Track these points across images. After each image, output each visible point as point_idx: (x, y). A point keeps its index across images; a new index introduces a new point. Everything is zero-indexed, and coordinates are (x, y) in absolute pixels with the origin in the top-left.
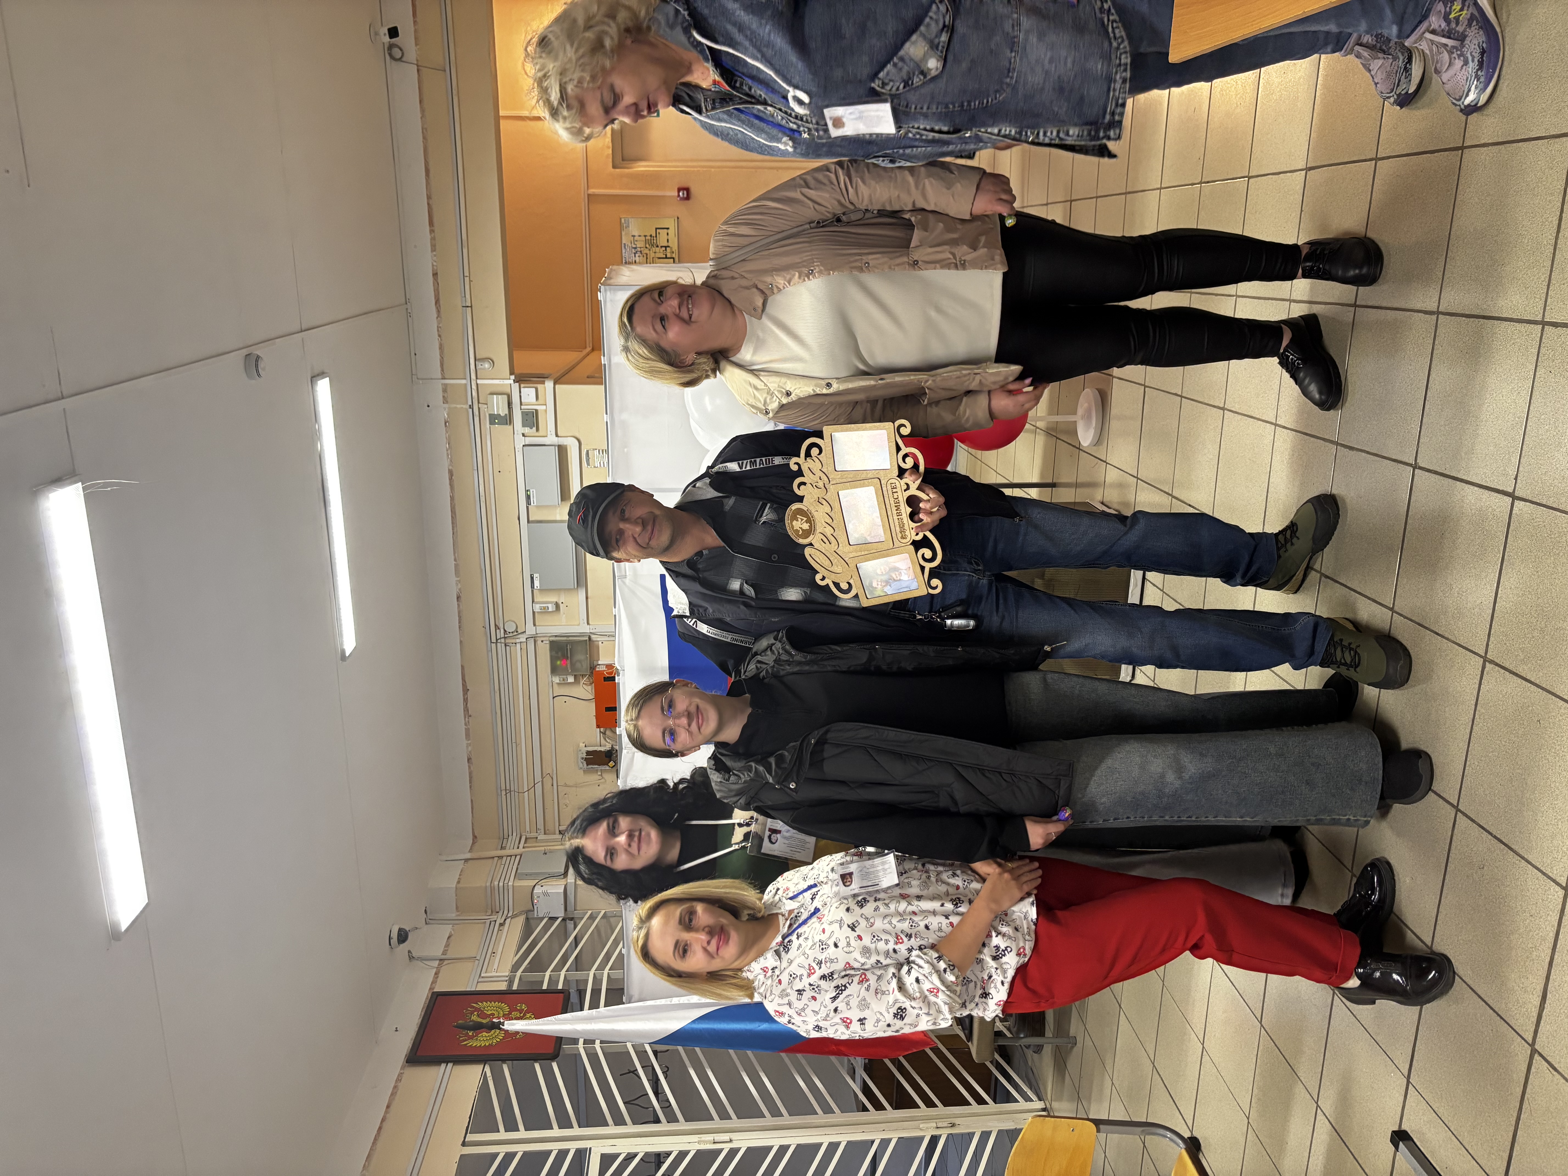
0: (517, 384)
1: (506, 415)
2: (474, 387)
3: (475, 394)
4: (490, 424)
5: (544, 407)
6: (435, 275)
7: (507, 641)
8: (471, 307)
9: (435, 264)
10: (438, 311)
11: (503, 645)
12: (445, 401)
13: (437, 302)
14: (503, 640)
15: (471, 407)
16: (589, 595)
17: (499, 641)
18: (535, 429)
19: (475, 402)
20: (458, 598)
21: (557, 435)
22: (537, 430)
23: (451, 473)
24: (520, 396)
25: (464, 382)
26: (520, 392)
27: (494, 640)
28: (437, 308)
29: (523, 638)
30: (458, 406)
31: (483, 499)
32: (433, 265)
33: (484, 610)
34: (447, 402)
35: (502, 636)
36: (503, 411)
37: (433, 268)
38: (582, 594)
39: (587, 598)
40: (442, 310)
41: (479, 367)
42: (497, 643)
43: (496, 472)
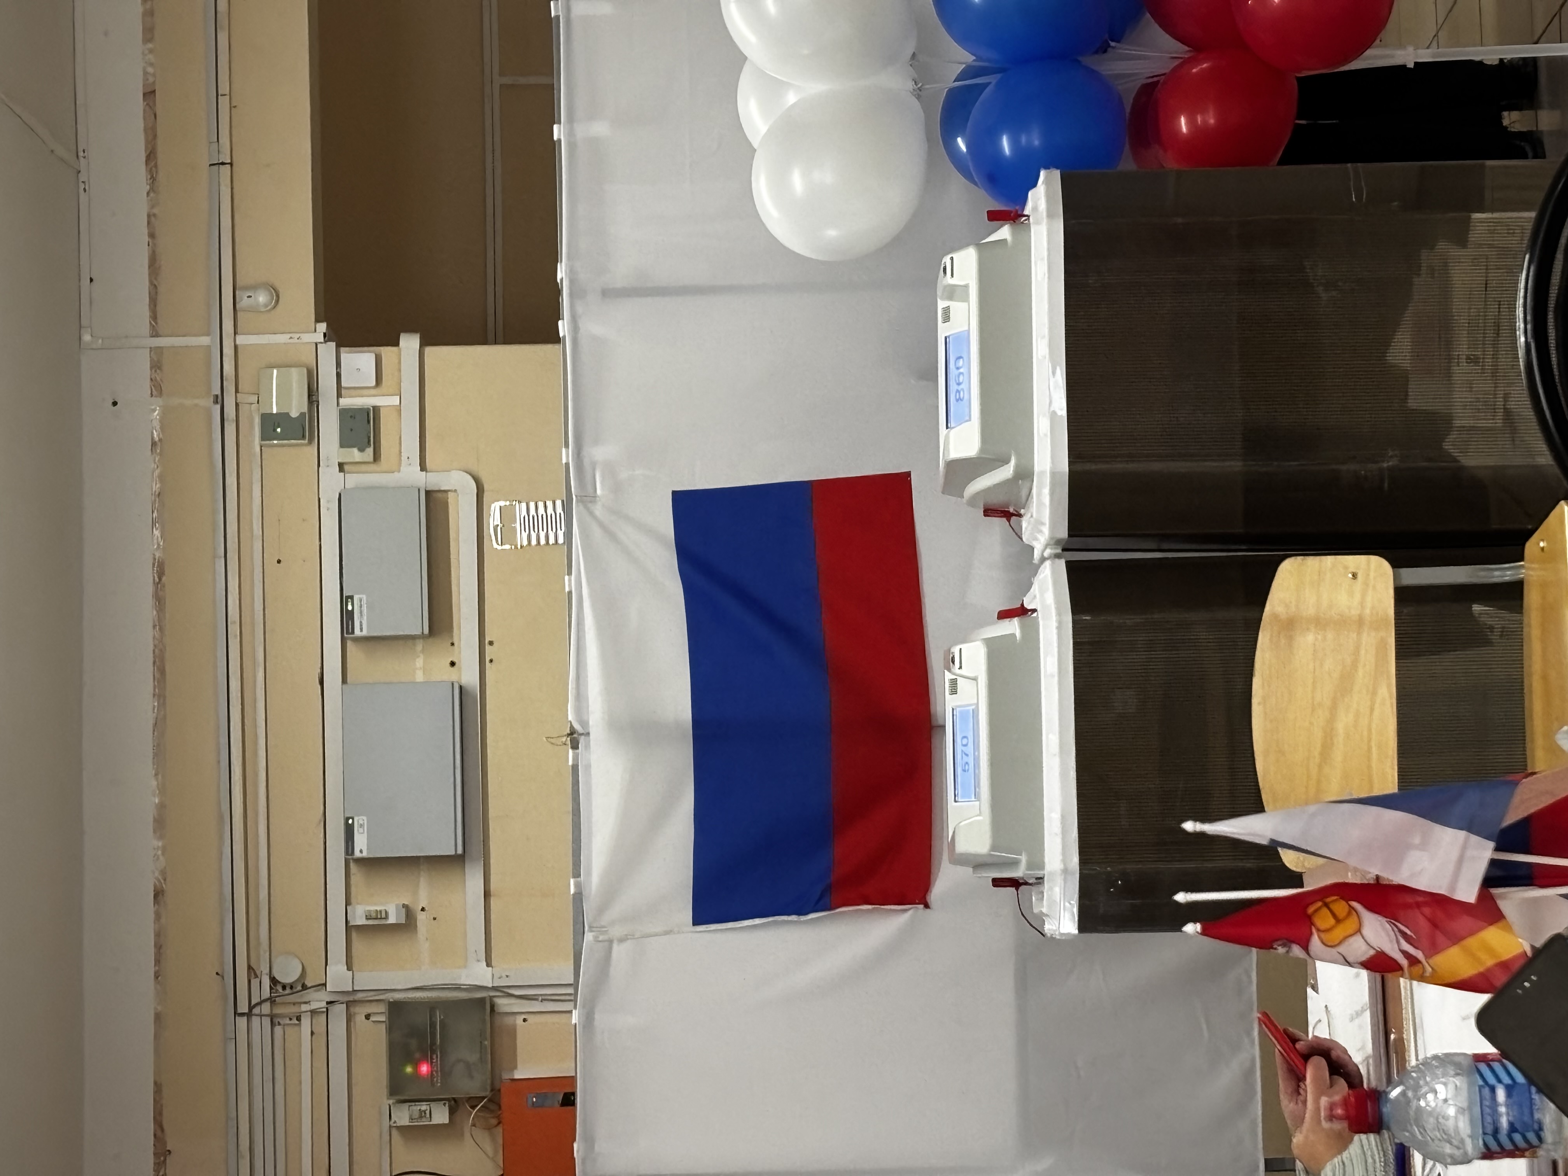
0: (333, 345)
1: (302, 415)
2: (228, 351)
3: (229, 368)
4: (263, 438)
5: (395, 400)
6: (149, 94)
7: (278, 1010)
8: (231, 164)
9: (150, 70)
10: (153, 179)
11: (267, 1021)
12: (157, 389)
13: (151, 156)
14: (266, 1008)
15: (219, 400)
16: (493, 886)
17: (256, 1011)
18: (370, 451)
19: (230, 387)
20: (158, 894)
21: (423, 468)
22: (377, 457)
23: (160, 570)
24: (339, 375)
25: (205, 340)
26: (338, 364)
27: (243, 1008)
28: (150, 171)
29: (318, 1000)
30: (188, 402)
31: (234, 629)
32: (145, 73)
33: (222, 923)
34: (161, 393)
35: (266, 993)
36: (297, 407)
37: (145, 79)
38: (474, 882)
39: (487, 895)
40: (161, 176)
41: (244, 302)
42: (249, 1015)
43: (271, 561)
